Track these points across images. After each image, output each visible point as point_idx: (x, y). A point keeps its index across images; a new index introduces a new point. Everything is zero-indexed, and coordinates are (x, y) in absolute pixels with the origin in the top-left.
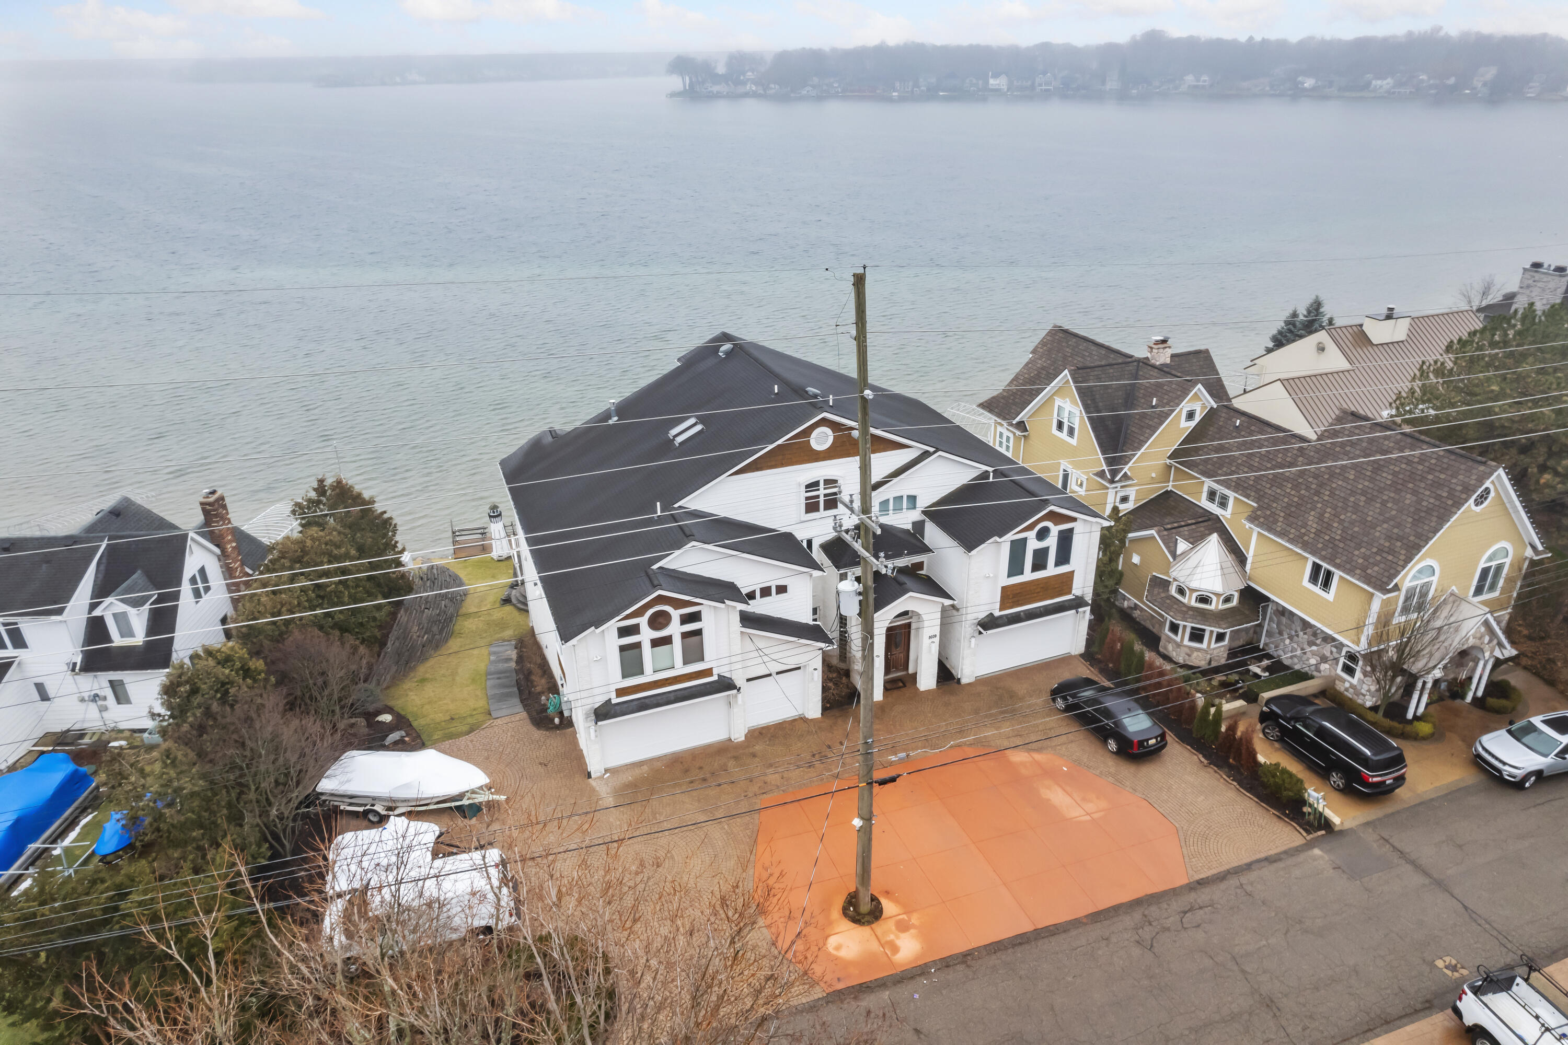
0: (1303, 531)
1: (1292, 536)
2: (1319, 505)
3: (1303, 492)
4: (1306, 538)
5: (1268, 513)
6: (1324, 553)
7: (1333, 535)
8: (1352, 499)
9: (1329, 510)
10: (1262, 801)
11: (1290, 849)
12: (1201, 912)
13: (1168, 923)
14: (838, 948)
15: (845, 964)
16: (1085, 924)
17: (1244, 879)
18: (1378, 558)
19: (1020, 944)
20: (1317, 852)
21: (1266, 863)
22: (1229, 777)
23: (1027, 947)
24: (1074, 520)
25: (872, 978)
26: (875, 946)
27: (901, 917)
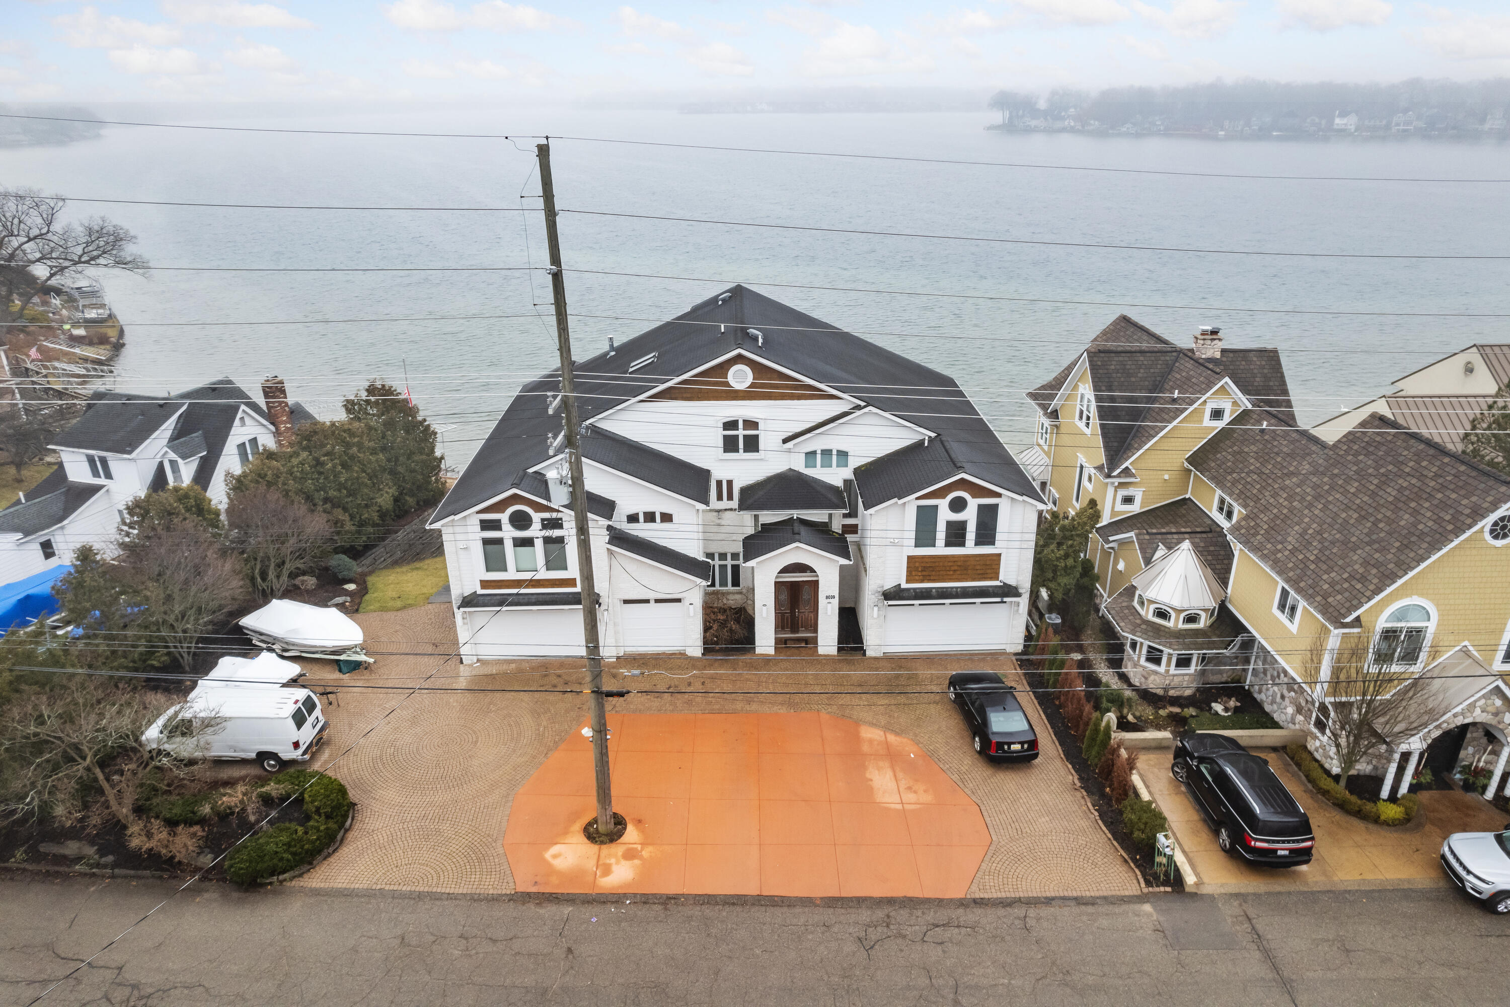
0: (1280, 547)
1: (1265, 552)
2: (1307, 520)
3: (1295, 504)
4: (1279, 555)
5: (1252, 524)
6: (1291, 574)
7: (1308, 555)
8: (1344, 515)
9: (1314, 526)
10: (1115, 839)
11: (1113, 896)
12: (957, 930)
13: (908, 931)
14: (555, 856)
15: (551, 870)
16: (816, 906)
17: (1032, 912)
18: (1346, 585)
19: (734, 904)
20: (1147, 908)
21: (1073, 903)
22: (1094, 806)
23: (739, 909)
24: (999, 495)
25: (566, 892)
26: (591, 865)
27: (635, 846)
